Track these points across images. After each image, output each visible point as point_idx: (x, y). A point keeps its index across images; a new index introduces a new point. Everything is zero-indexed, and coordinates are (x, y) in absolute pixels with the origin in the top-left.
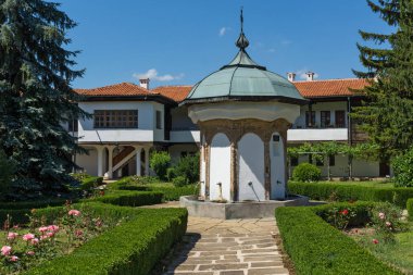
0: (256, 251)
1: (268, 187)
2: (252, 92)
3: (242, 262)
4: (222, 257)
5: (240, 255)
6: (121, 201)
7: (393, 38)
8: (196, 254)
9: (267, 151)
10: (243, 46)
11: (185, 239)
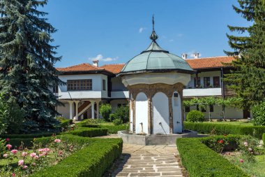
0: (165, 165)
1: (171, 126)
2: (160, 67)
3: (156, 172)
4: (144, 169)
5: (155, 168)
6: (83, 134)
7: (250, 29)
8: (128, 166)
10: (154, 39)
11: (121, 157)
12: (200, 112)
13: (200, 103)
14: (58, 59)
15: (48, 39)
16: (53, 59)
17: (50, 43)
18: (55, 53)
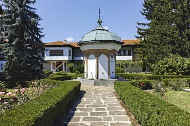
0: (108, 99)
1: (109, 74)
2: (104, 39)
3: (104, 104)
4: (95, 101)
5: (102, 100)
7: (149, 25)
8: (84, 99)
9: (109, 61)
10: (100, 23)
12: (121, 68)
13: (121, 63)
14: (43, 36)
15: (37, 24)
16: (40, 36)
17: (38, 27)
18: (41, 32)
